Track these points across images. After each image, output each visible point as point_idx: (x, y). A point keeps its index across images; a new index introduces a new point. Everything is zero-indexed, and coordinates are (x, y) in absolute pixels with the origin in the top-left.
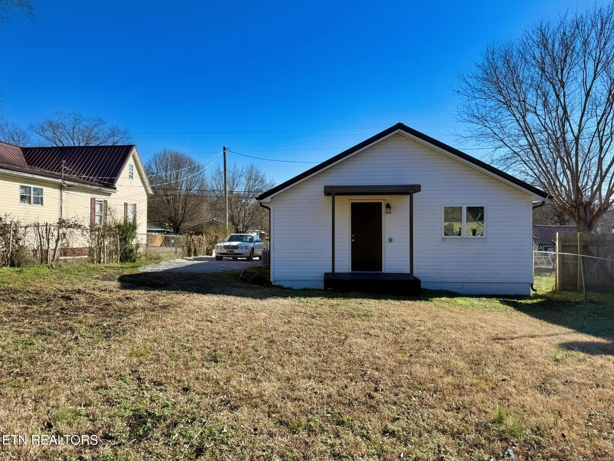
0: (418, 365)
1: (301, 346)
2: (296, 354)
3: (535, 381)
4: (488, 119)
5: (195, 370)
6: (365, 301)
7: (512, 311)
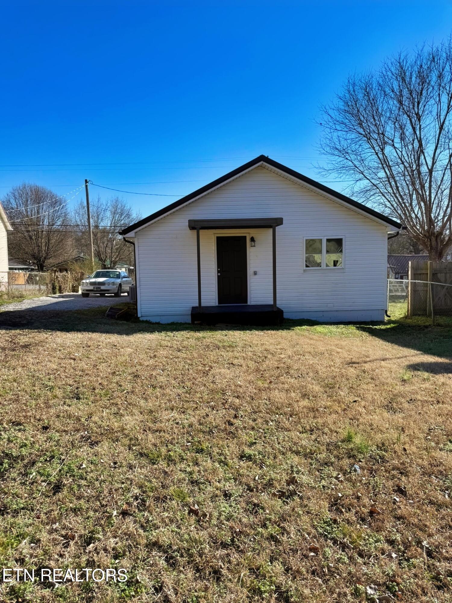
0: (277, 391)
1: (165, 379)
2: (161, 387)
3: (383, 401)
4: (349, 151)
5: (56, 409)
6: (231, 332)
7: (367, 336)
